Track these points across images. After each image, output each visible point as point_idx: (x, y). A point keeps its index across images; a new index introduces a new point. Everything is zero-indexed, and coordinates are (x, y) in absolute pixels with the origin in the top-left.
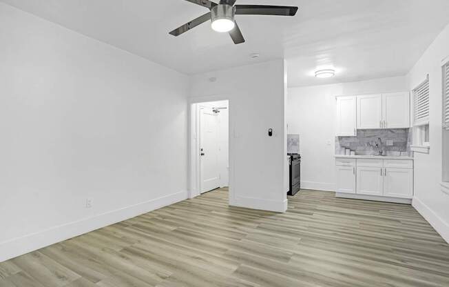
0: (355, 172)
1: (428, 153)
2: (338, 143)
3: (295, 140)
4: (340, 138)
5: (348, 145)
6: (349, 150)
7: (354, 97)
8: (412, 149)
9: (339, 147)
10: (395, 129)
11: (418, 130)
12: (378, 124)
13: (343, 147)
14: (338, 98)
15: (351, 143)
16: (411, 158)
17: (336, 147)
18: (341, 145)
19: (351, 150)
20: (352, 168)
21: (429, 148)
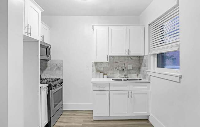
0: (109, 97)
1: (180, 82)
2: (94, 68)
3: (58, 65)
4: (96, 63)
5: (102, 69)
6: (103, 74)
7: (107, 27)
8: (148, 73)
9: (95, 71)
10: (133, 56)
11: (152, 57)
12: (125, 52)
13: (98, 71)
14: (94, 27)
15: (103, 67)
16: (147, 80)
17: (93, 71)
18: (96, 69)
19: (104, 74)
20: (106, 92)
21: (180, 77)
